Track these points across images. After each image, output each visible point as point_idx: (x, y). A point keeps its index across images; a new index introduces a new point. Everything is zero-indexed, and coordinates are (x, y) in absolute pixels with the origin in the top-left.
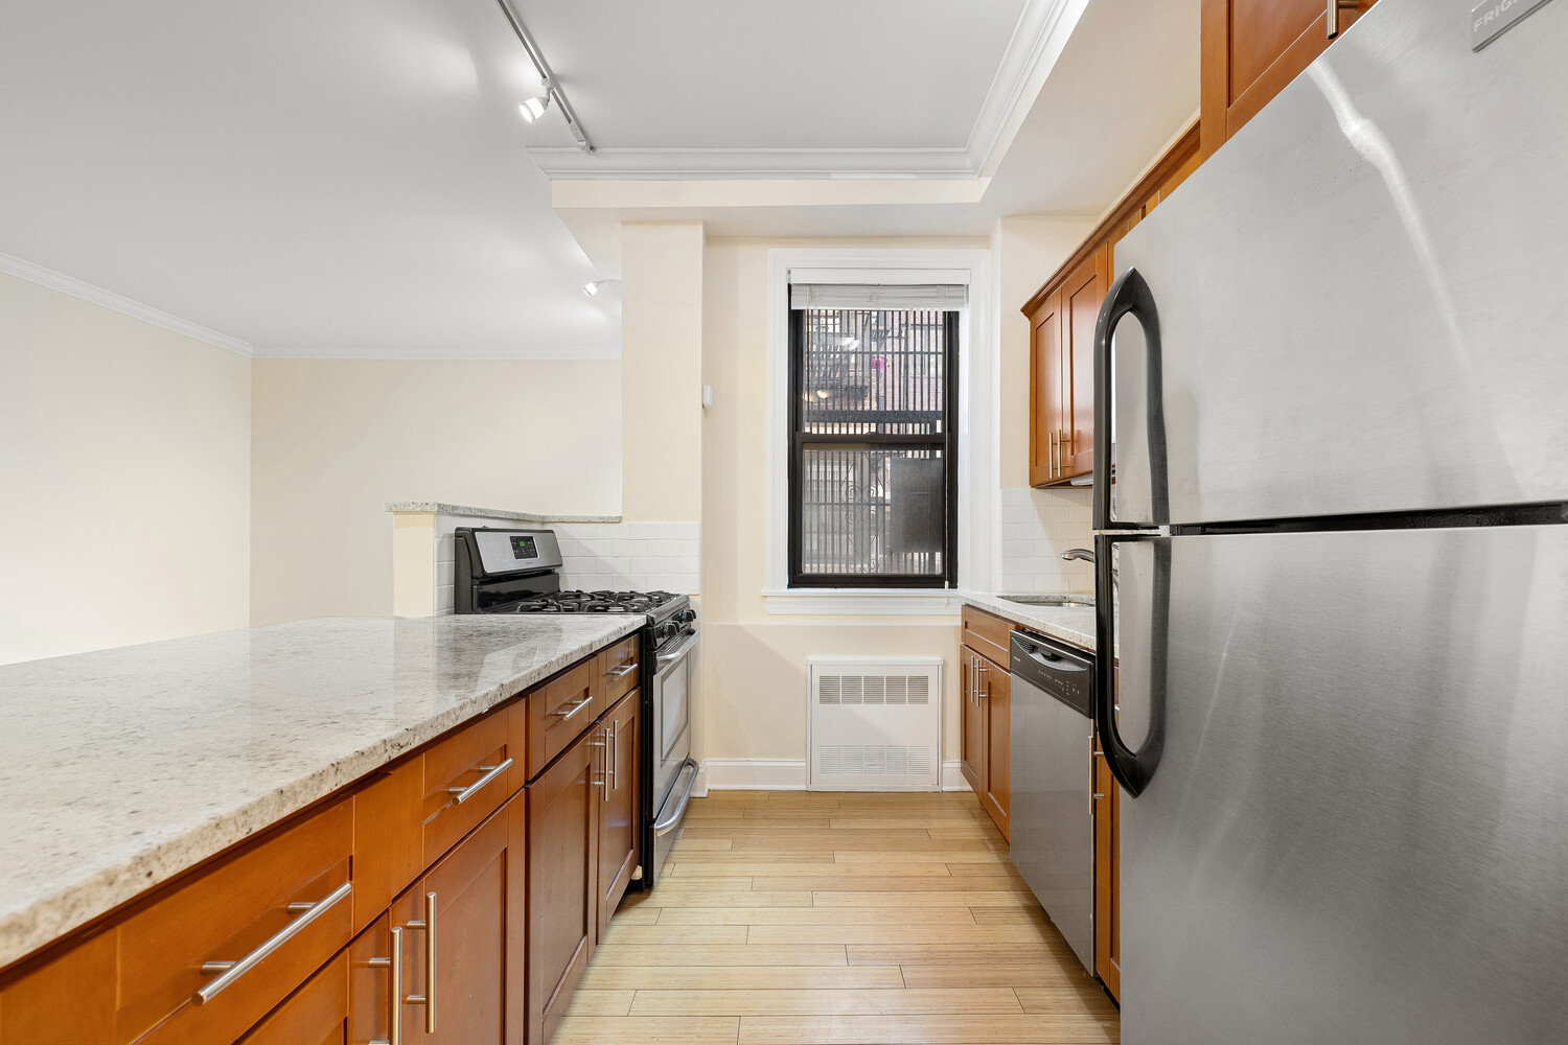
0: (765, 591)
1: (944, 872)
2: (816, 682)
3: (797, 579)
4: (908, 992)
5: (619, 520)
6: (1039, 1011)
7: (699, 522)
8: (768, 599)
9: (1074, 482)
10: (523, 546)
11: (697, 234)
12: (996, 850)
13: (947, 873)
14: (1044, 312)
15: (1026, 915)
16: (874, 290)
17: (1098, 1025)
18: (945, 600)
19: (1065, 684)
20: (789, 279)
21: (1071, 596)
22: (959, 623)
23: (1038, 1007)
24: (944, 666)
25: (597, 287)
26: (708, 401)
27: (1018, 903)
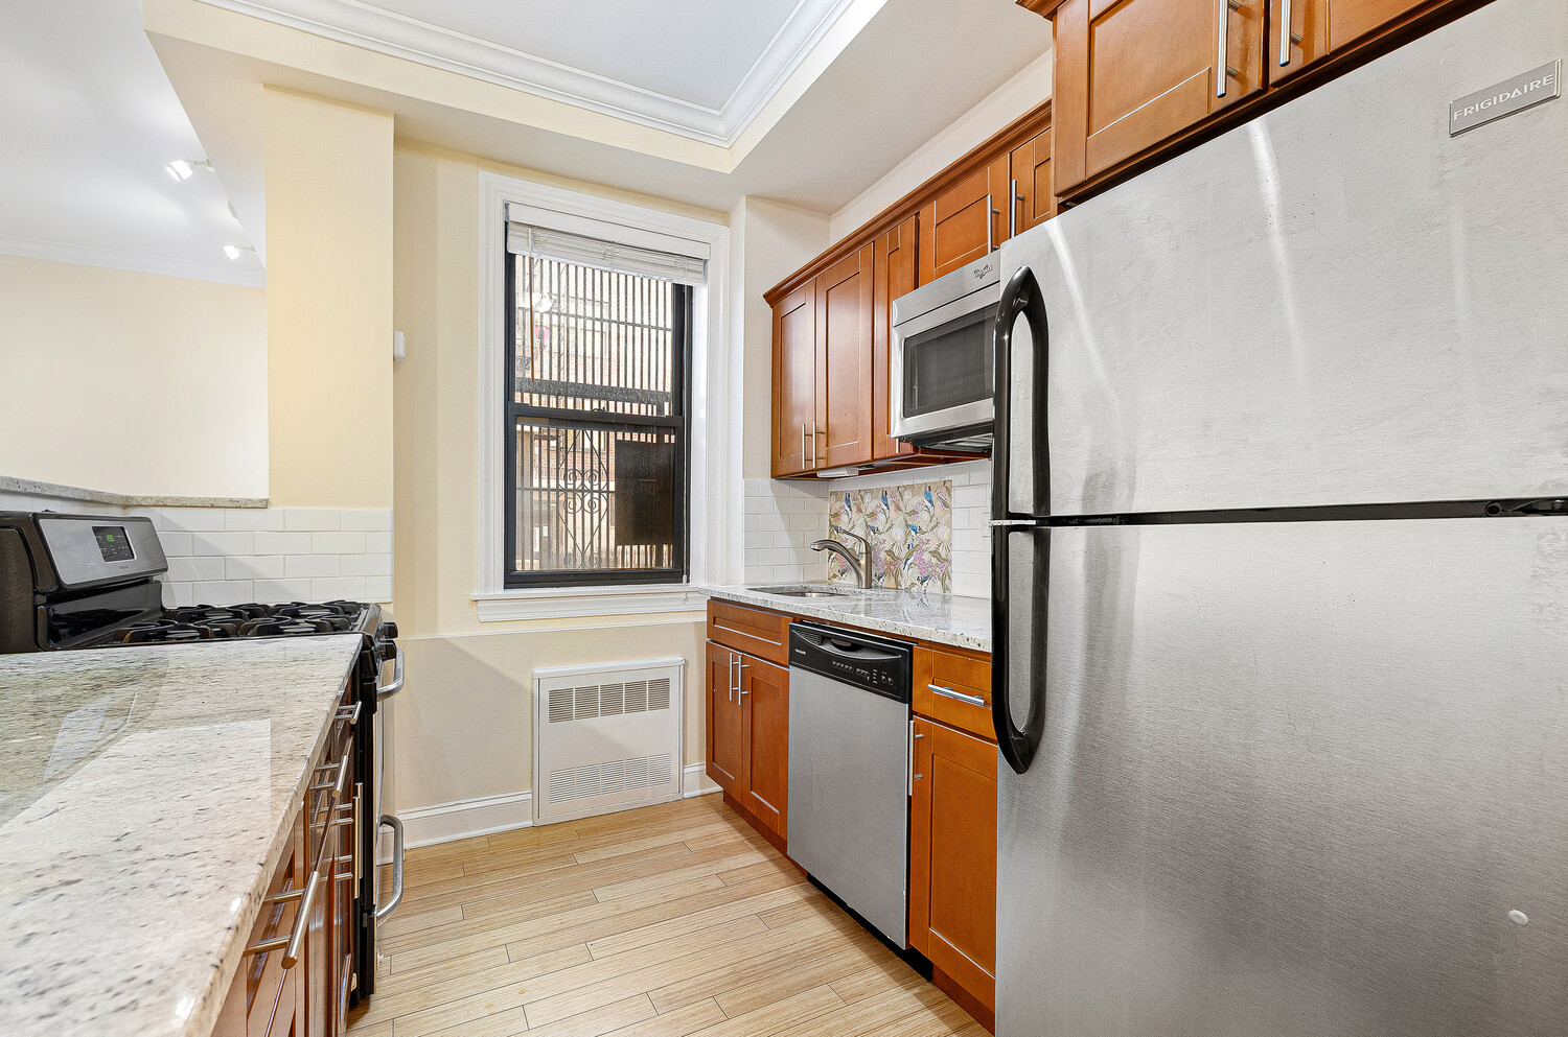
0: (475, 594)
1: (717, 883)
2: (545, 697)
3: (513, 579)
4: (732, 1022)
5: (264, 505)
6: (858, 998)
7: (390, 509)
8: (479, 604)
9: (820, 475)
10: (112, 541)
11: (387, 127)
12: (758, 848)
13: (721, 884)
14: (791, 303)
15: (809, 907)
16: (608, 247)
17: (910, 994)
18: (683, 596)
19: (871, 672)
20: (507, 216)
21: (811, 586)
22: (704, 618)
23: (856, 995)
24: (686, 666)
25: (192, 168)
26: (401, 352)
27: (798, 898)
